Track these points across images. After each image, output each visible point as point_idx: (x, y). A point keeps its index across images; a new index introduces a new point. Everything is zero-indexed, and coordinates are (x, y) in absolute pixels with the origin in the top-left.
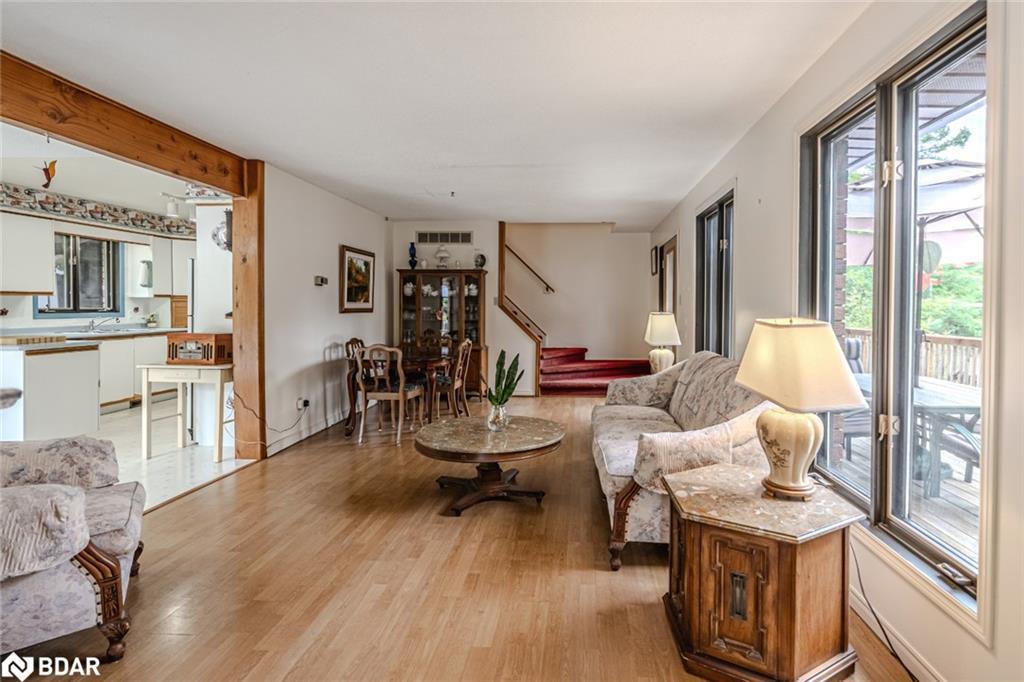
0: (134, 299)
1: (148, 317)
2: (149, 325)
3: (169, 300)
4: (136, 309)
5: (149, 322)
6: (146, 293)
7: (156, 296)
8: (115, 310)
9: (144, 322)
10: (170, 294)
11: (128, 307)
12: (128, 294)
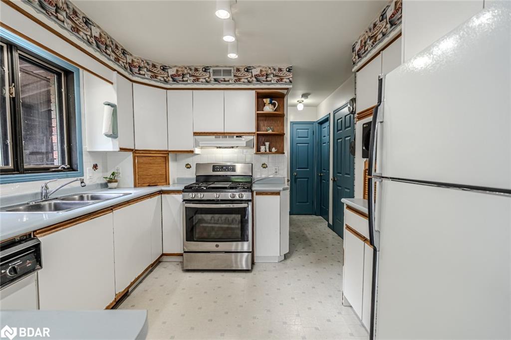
0: (93, 154)
1: (109, 175)
2: (110, 185)
3: (131, 155)
4: (95, 167)
5: (111, 181)
6: (109, 145)
7: (122, 149)
8: (72, 168)
9: (105, 181)
10: (133, 148)
11: (87, 164)
12: (87, 147)
